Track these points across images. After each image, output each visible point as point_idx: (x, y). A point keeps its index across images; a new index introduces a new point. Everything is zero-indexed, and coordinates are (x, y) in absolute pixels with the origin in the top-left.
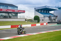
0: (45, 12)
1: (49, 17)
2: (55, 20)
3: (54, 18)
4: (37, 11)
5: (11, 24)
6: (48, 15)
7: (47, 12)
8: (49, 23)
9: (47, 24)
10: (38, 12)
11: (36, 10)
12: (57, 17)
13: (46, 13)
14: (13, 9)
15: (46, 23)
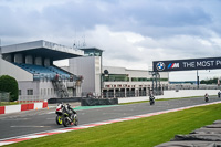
0: (38, 62)
1: (54, 81)
2: (74, 89)
3: (72, 84)
7: (47, 62)
8: (51, 101)
9: (45, 105)
10: (12, 62)
11: (5, 56)
12: (80, 79)
13: (43, 66)
15: (41, 104)
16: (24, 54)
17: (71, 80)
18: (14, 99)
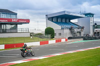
0: (64, 21)
1: (71, 29)
2: (80, 33)
3: (79, 30)
4: (51, 19)
5: (5, 43)
6: (69, 26)
7: (68, 21)
8: (69, 38)
9: (66, 40)
10: (52, 21)
11: (49, 19)
12: (83, 28)
13: (66, 23)
14: (10, 18)
16: (57, 17)
17: (79, 28)
18: (52, 37)
